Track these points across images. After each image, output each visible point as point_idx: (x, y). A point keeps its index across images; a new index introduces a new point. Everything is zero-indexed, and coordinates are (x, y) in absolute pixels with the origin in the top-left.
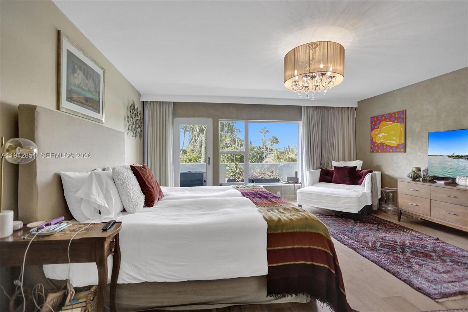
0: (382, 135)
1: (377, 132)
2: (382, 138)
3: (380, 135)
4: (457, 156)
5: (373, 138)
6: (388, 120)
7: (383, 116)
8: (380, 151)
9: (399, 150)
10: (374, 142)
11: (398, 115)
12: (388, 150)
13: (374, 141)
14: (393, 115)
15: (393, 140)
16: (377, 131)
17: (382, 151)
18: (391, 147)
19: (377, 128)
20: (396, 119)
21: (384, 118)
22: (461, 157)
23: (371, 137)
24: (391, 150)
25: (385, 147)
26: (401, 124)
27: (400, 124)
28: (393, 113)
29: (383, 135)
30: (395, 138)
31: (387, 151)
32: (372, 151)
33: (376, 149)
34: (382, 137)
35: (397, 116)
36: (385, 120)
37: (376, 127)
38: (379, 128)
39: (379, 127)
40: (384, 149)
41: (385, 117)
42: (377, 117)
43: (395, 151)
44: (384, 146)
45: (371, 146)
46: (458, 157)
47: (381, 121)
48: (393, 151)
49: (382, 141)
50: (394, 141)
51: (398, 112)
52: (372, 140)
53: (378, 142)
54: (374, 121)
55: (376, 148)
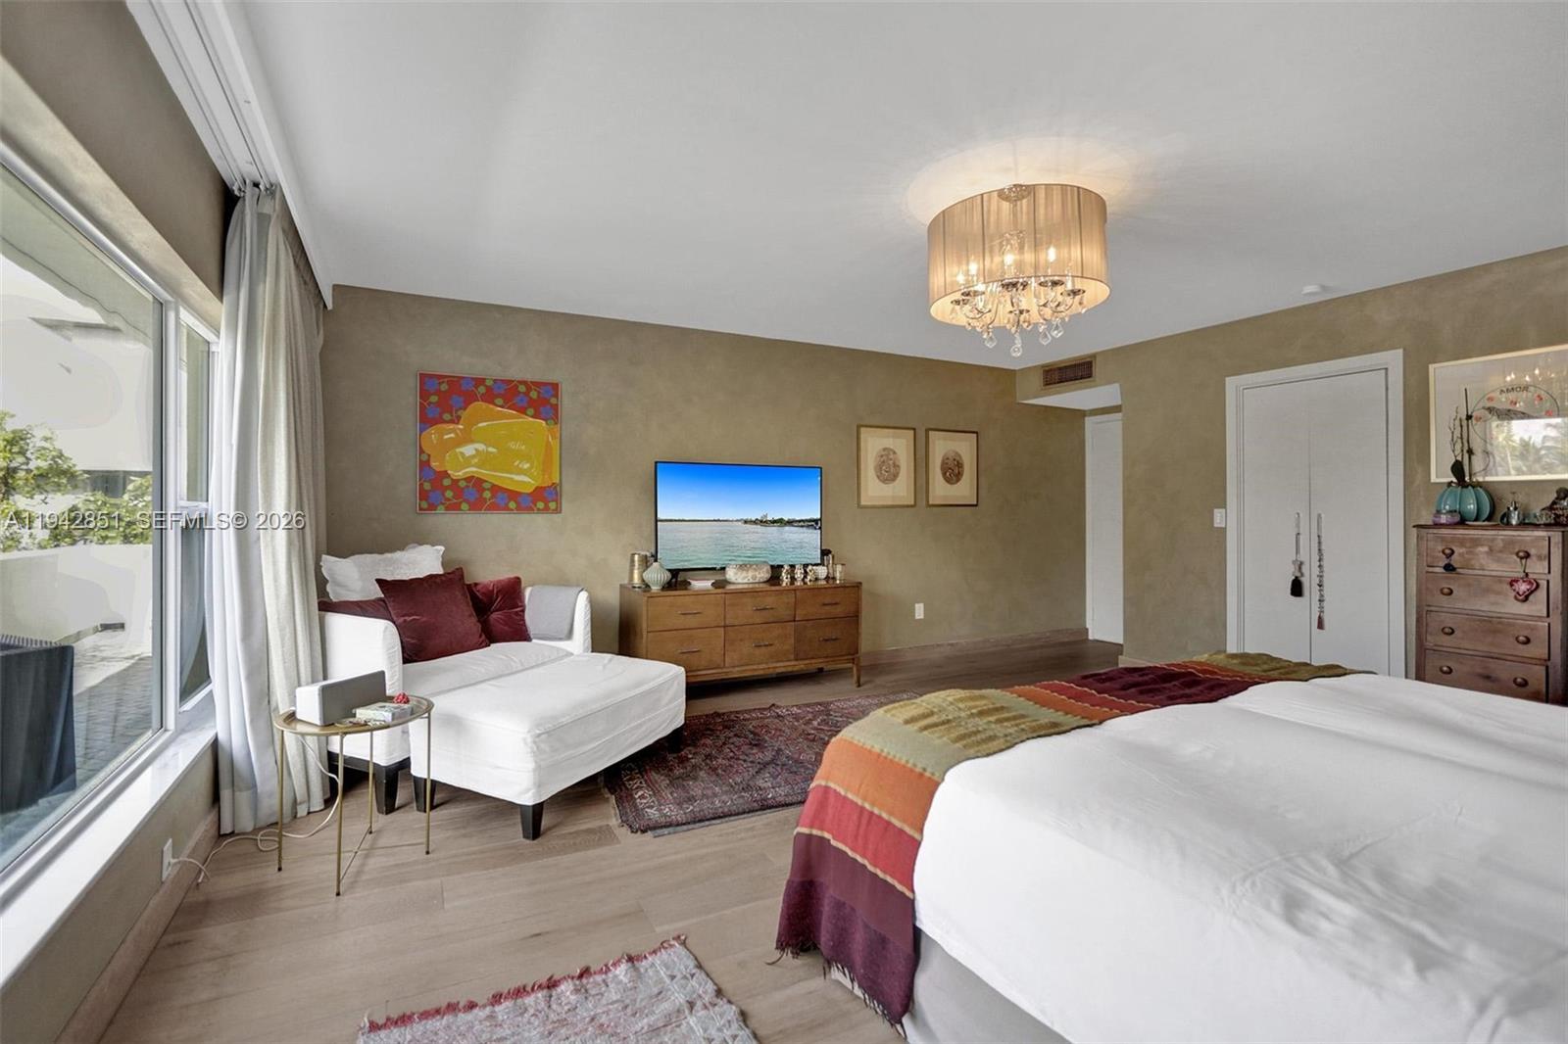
0: (476, 450)
1: (452, 435)
2: (476, 460)
3: (468, 450)
4: (774, 522)
5: (429, 455)
6: (499, 401)
7: (480, 381)
8: (465, 506)
9: (541, 505)
10: (435, 472)
11: (539, 392)
12: (503, 505)
13: (438, 470)
14: (522, 388)
15: (521, 472)
16: (453, 431)
17: (477, 506)
18: (514, 495)
19: (452, 422)
20: (532, 403)
21: (482, 390)
22: (790, 523)
23: (422, 451)
24: (512, 505)
25: (487, 495)
26: (547, 424)
27: (544, 422)
28: (521, 382)
29: (480, 449)
30: (527, 466)
31: (494, 507)
32: (425, 505)
33: (449, 500)
34: (473, 457)
35: (534, 395)
36: (489, 397)
37: (447, 416)
38: (462, 421)
39: (459, 418)
40: (485, 499)
41: (489, 389)
42: (455, 382)
43: (529, 509)
44: (484, 490)
45: (421, 485)
46: (780, 522)
47: (470, 398)
48: (520, 509)
49: (474, 469)
50: (525, 475)
51: (538, 384)
52: (425, 465)
53: (459, 474)
54: (438, 392)
55: (449, 494)
